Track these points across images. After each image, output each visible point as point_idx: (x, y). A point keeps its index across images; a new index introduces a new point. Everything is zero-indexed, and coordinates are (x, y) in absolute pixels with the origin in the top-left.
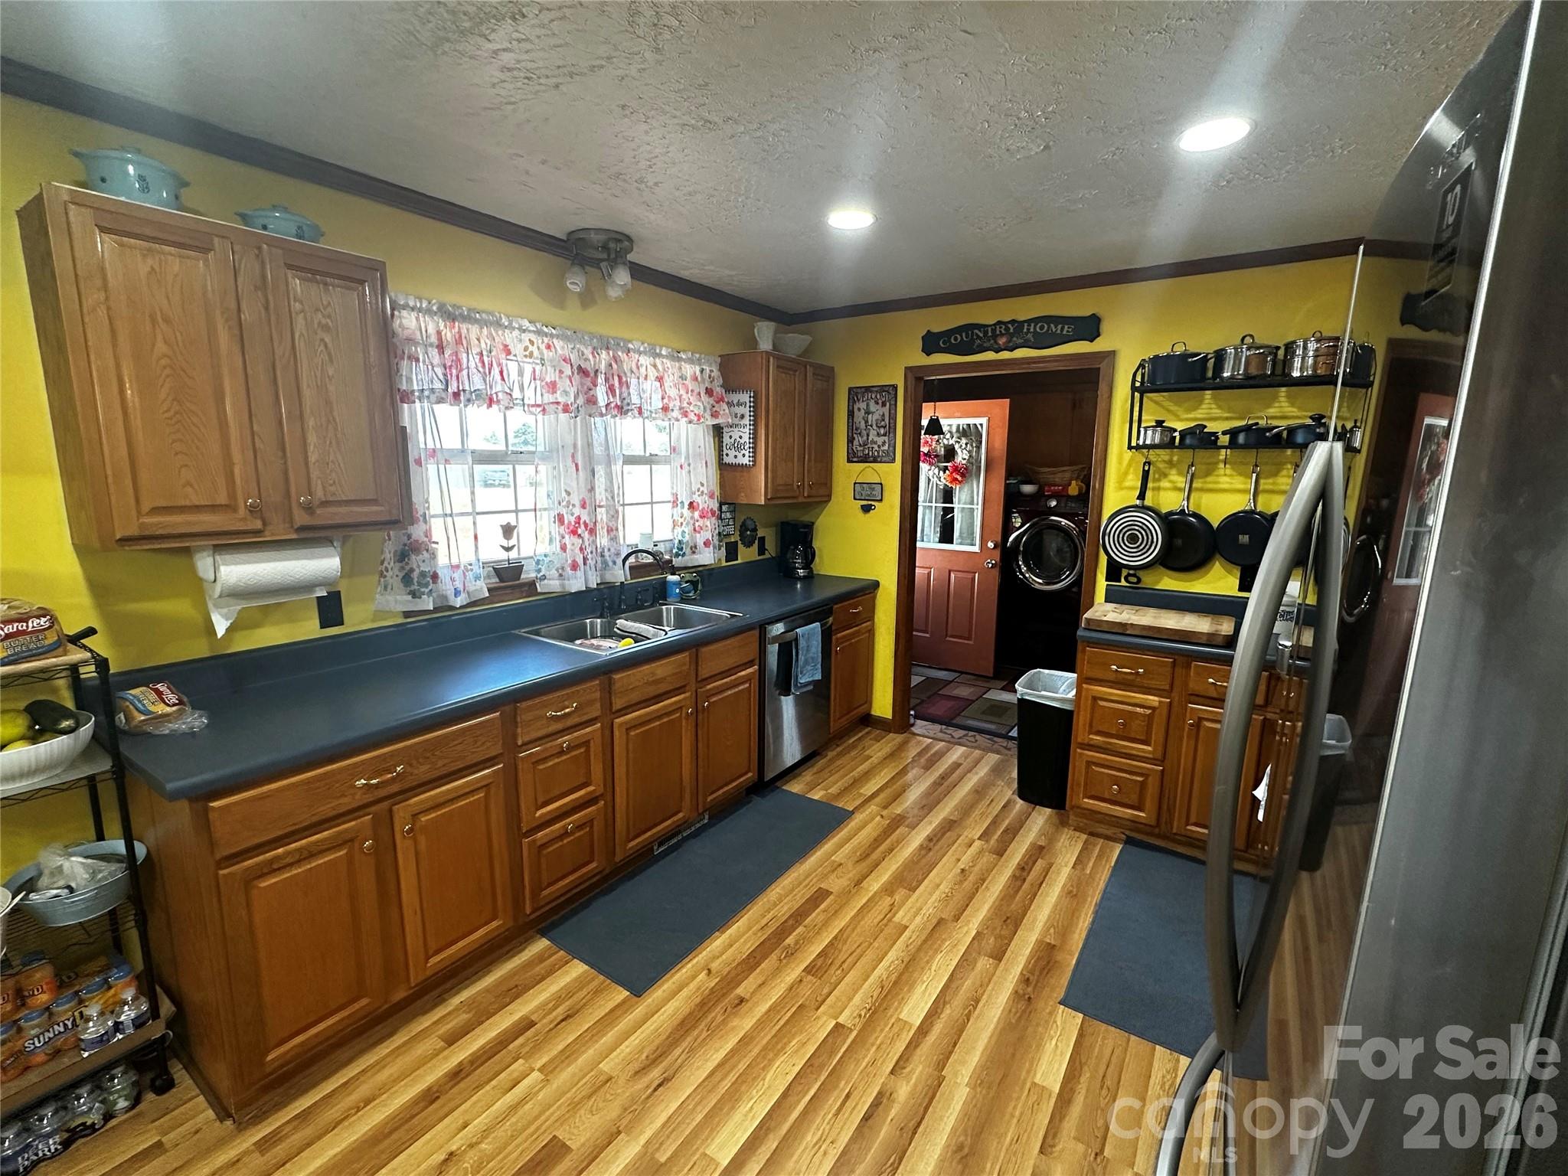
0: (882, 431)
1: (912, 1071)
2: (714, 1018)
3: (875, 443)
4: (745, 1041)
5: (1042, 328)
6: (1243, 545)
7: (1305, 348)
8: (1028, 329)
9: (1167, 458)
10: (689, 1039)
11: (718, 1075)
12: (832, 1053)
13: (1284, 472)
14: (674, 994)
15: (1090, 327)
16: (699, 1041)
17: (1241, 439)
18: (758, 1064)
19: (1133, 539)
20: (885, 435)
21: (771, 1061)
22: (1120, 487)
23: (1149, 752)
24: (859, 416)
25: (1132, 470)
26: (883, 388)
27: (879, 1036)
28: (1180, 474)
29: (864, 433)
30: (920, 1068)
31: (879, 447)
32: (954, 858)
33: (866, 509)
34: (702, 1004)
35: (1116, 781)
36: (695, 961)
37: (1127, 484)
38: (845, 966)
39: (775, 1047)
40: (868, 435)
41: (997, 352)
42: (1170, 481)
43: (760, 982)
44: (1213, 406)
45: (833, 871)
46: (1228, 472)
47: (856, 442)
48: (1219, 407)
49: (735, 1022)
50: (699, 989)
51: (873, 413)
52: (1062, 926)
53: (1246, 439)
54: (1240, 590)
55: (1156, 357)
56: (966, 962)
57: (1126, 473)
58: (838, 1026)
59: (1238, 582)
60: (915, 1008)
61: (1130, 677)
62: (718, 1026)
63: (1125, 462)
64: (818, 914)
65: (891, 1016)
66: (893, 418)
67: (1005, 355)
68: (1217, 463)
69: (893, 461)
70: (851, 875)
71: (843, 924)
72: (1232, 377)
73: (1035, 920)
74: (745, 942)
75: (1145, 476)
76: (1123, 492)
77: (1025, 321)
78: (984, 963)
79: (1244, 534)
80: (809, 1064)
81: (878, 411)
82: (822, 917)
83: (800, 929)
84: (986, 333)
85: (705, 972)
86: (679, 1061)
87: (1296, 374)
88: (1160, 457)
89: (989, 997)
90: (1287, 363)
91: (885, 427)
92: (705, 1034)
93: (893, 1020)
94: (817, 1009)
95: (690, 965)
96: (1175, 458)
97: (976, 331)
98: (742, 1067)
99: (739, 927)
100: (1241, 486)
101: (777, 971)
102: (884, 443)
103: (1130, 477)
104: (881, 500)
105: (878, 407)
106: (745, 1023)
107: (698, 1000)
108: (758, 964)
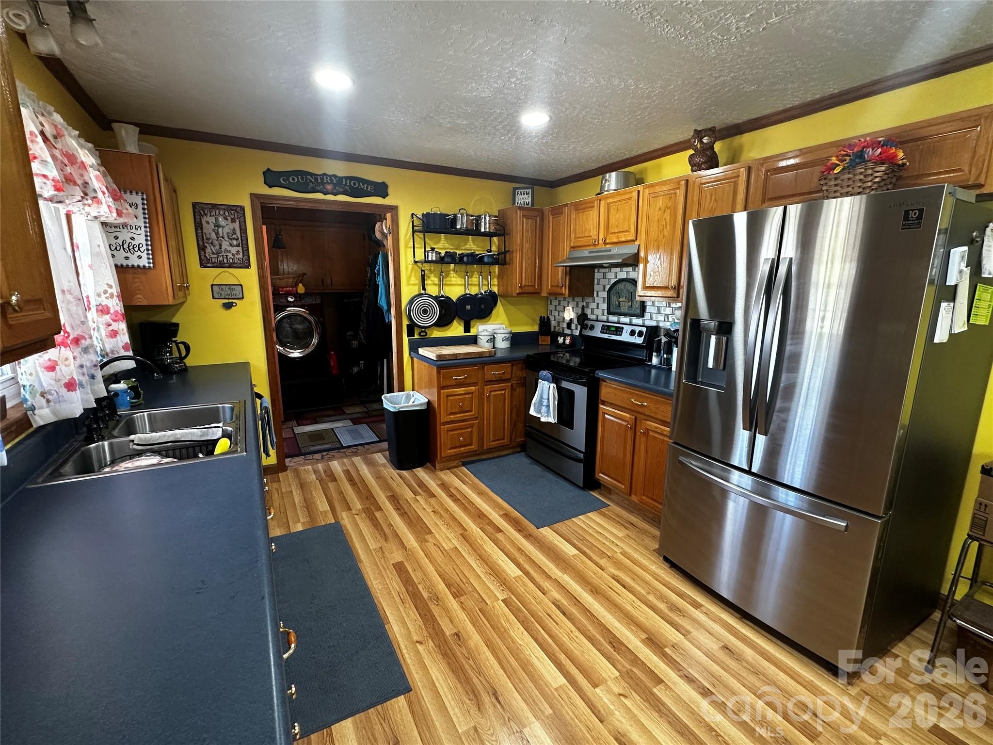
0: (235, 242)
1: (546, 587)
2: (462, 653)
3: (229, 252)
4: (489, 644)
5: (354, 184)
6: (468, 310)
7: (485, 218)
8: (346, 183)
9: (428, 268)
10: (470, 672)
11: (506, 665)
12: (520, 610)
13: (475, 276)
14: (424, 667)
15: (382, 190)
16: (474, 667)
17: (465, 259)
18: (509, 644)
19: (425, 311)
20: (238, 246)
21: (510, 637)
22: (408, 284)
23: (473, 415)
24: (208, 229)
25: (413, 274)
26: (230, 208)
27: (521, 590)
28: (435, 276)
29: (216, 243)
30: (546, 584)
31: (233, 255)
32: (422, 510)
33: (228, 306)
34: (445, 655)
35: (460, 435)
36: (402, 646)
37: (412, 282)
38: (464, 581)
39: (502, 633)
40: (220, 245)
41: (325, 194)
42: (432, 281)
43: (448, 621)
44: (445, 242)
45: (383, 553)
46: (455, 275)
47: (208, 250)
48: (448, 243)
49: (472, 644)
50: (430, 653)
51: (223, 227)
52: (496, 506)
53: (468, 259)
54: (465, 332)
55: (428, 214)
56: (496, 542)
57: (410, 276)
58: (504, 601)
59: (463, 328)
60: (512, 571)
61: (462, 381)
62: (469, 653)
63: (409, 270)
64: (416, 575)
65: (512, 580)
66: (244, 231)
67: (330, 197)
68: (449, 271)
69: (248, 266)
70: (394, 548)
71: (432, 569)
72: (460, 229)
73: (486, 510)
74: (408, 615)
75: (423, 277)
76: (411, 287)
77: (344, 177)
78: (500, 536)
79: (468, 305)
80: (522, 623)
81: (227, 226)
82: (419, 574)
83: (420, 587)
84: (316, 180)
85: (418, 645)
86: (484, 682)
87: (483, 230)
88: (426, 266)
89: (520, 544)
90: (478, 225)
91: (237, 239)
92: (471, 662)
93: (514, 580)
94: (487, 604)
95: (405, 651)
96: (432, 268)
97: (309, 177)
98: (506, 652)
99: (392, 614)
100: (460, 283)
101: (447, 611)
102: (238, 252)
103: (413, 278)
104: (243, 298)
105: (227, 222)
106: (475, 639)
107: (439, 657)
108: (433, 616)
